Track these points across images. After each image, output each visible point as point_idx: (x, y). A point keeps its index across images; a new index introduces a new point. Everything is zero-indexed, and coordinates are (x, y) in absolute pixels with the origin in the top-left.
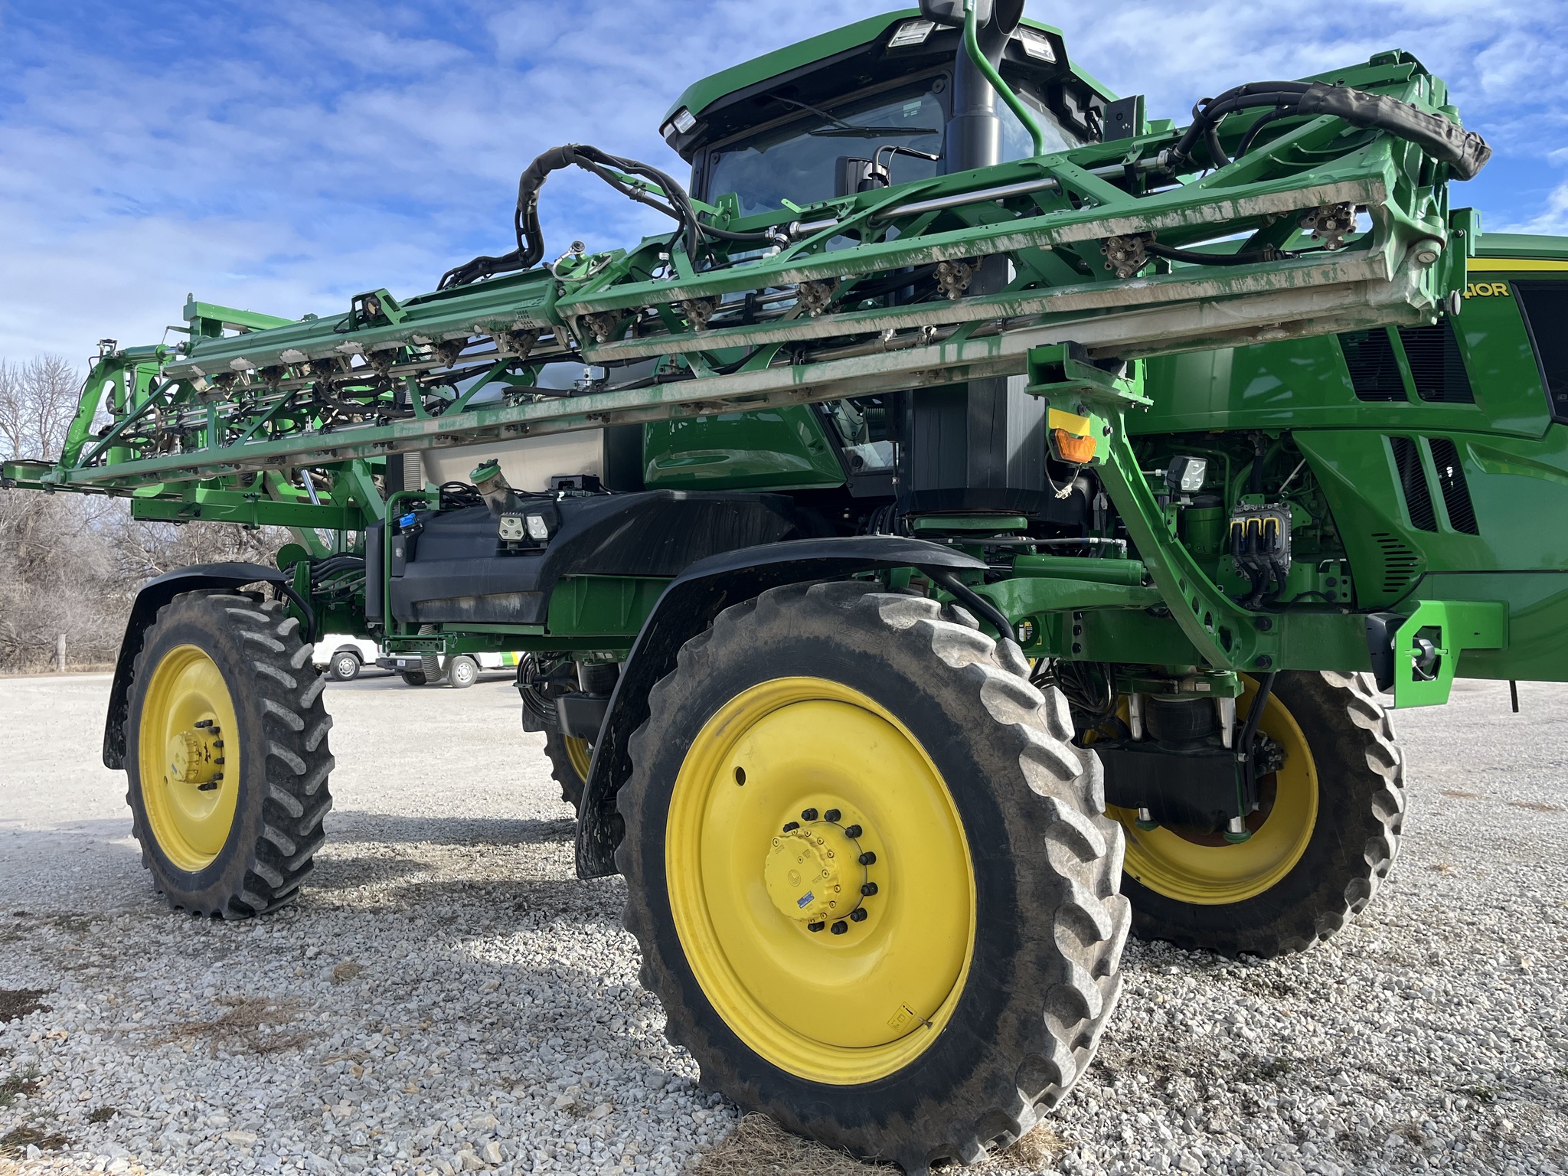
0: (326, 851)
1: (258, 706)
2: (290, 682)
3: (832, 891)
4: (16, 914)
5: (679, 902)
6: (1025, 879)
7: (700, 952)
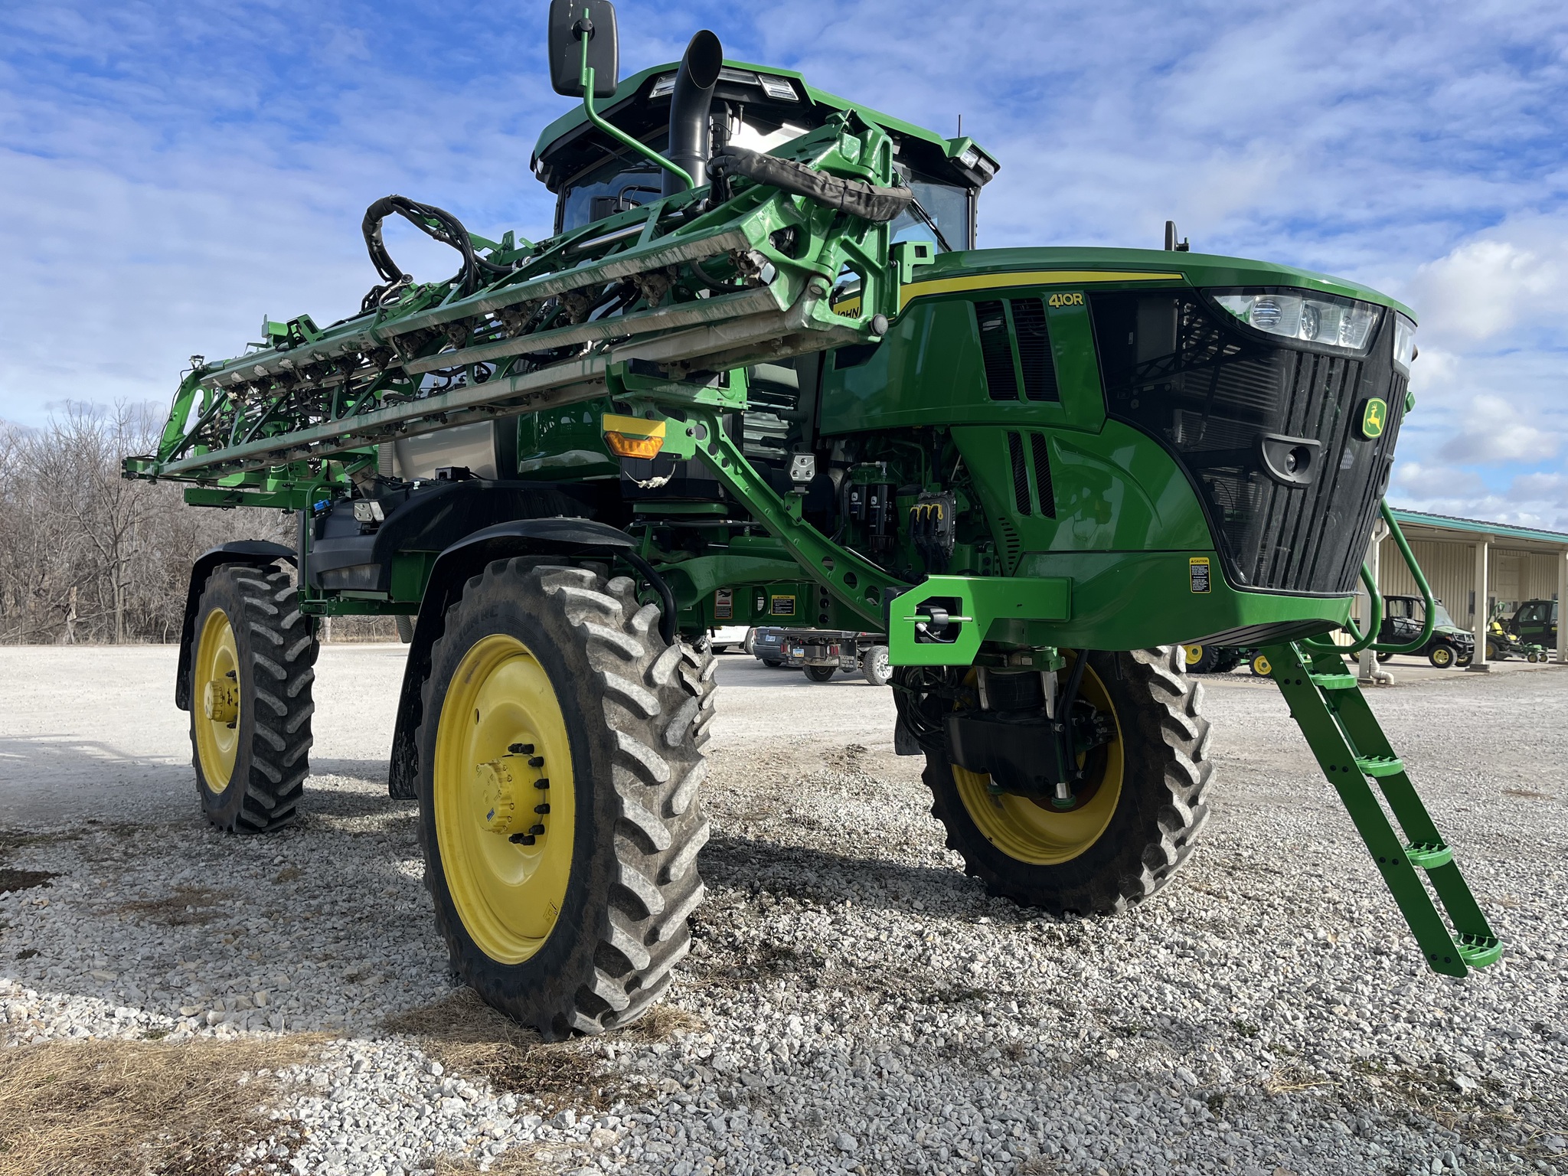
0: (310, 783)
1: (251, 658)
2: (277, 640)
3: (507, 808)
4: (89, 822)
5: (442, 818)
6: (600, 796)
7: (453, 858)
